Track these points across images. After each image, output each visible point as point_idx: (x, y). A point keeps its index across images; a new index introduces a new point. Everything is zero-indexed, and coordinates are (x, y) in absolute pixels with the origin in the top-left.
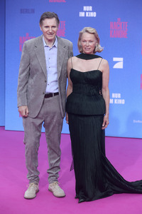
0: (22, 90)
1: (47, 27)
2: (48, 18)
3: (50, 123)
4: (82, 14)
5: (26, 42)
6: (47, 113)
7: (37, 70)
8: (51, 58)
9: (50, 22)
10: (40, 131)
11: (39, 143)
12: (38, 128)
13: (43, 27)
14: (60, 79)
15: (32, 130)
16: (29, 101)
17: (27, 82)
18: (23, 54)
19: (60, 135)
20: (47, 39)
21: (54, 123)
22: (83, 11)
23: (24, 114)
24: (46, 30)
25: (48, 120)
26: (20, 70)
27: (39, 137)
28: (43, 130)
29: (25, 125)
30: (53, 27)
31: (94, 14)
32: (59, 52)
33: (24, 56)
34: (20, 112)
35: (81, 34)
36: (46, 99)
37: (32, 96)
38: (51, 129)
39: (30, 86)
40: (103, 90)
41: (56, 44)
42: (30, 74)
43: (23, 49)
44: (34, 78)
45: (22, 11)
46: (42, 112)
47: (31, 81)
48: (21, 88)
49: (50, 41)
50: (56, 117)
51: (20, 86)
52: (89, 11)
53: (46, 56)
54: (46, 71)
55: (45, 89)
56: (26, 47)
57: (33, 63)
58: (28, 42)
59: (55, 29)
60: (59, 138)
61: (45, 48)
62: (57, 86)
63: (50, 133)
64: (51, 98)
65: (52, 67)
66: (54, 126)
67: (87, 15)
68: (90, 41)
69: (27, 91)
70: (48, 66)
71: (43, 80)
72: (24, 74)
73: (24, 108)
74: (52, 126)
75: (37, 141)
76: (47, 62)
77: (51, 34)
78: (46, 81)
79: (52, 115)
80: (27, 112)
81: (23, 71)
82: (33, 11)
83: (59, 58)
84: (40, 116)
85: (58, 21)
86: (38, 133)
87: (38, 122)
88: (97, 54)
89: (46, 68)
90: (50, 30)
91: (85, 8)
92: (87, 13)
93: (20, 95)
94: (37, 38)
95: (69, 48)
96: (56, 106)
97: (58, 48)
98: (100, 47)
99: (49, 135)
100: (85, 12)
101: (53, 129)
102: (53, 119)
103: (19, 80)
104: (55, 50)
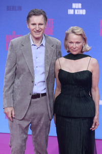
0: (8, 90)
1: (34, 24)
2: (35, 15)
3: (37, 125)
4: (71, 12)
5: (13, 40)
6: (34, 115)
7: (24, 70)
8: (39, 58)
9: (37, 19)
10: (26, 134)
11: (25, 145)
12: (25, 130)
13: (30, 24)
14: (48, 79)
15: (18, 132)
16: (15, 102)
17: (13, 83)
18: (9, 52)
19: (47, 137)
20: (34, 37)
21: (41, 125)
22: (72, 8)
23: (10, 116)
24: (32, 27)
25: (35, 121)
26: (6, 69)
27: (25, 140)
28: (30, 132)
29: (11, 127)
30: (40, 24)
31: (83, 12)
32: (46, 51)
33: (10, 56)
34: (6, 113)
35: (67, 35)
36: (33, 100)
37: (18, 98)
38: (37, 131)
39: (16, 87)
40: (93, 90)
41: (44, 42)
42: (16, 74)
43: (9, 48)
44: (21, 78)
45: (9, 8)
46: (29, 114)
47: (17, 81)
48: (7, 88)
49: (37, 39)
50: (43, 119)
51: (6, 86)
52: (78, 9)
53: (34, 55)
54: (33, 71)
55: (32, 90)
56: (12, 46)
57: (20, 63)
58: (15, 40)
59: (42, 27)
60: (47, 141)
61: (33, 47)
62: (45, 86)
63: (37, 135)
64: (38, 99)
65: (40, 66)
66: (42, 128)
67: (76, 13)
68: (77, 43)
69: (13, 91)
70: (35, 65)
71: (30, 80)
72: (10, 74)
73: (9, 110)
74: (39, 128)
75: (23, 144)
76: (34, 61)
77: (38, 31)
78: (33, 82)
79: (39, 117)
80: (13, 113)
81: (10, 71)
82: (20, 8)
83: (47, 58)
84: (26, 117)
85: (46, 18)
86: (25, 136)
87: (25, 124)
88: (84, 53)
89: (33, 68)
90: (37, 27)
91: (74, 5)
92: (76, 11)
93: (6, 96)
94: (24, 37)
95: (57, 47)
96: (43, 108)
97: (46, 47)
98: (87, 47)
99: (36, 138)
100: (74, 9)
101: (40, 131)
102: (40, 120)
103: (5, 80)
104: (43, 49)
